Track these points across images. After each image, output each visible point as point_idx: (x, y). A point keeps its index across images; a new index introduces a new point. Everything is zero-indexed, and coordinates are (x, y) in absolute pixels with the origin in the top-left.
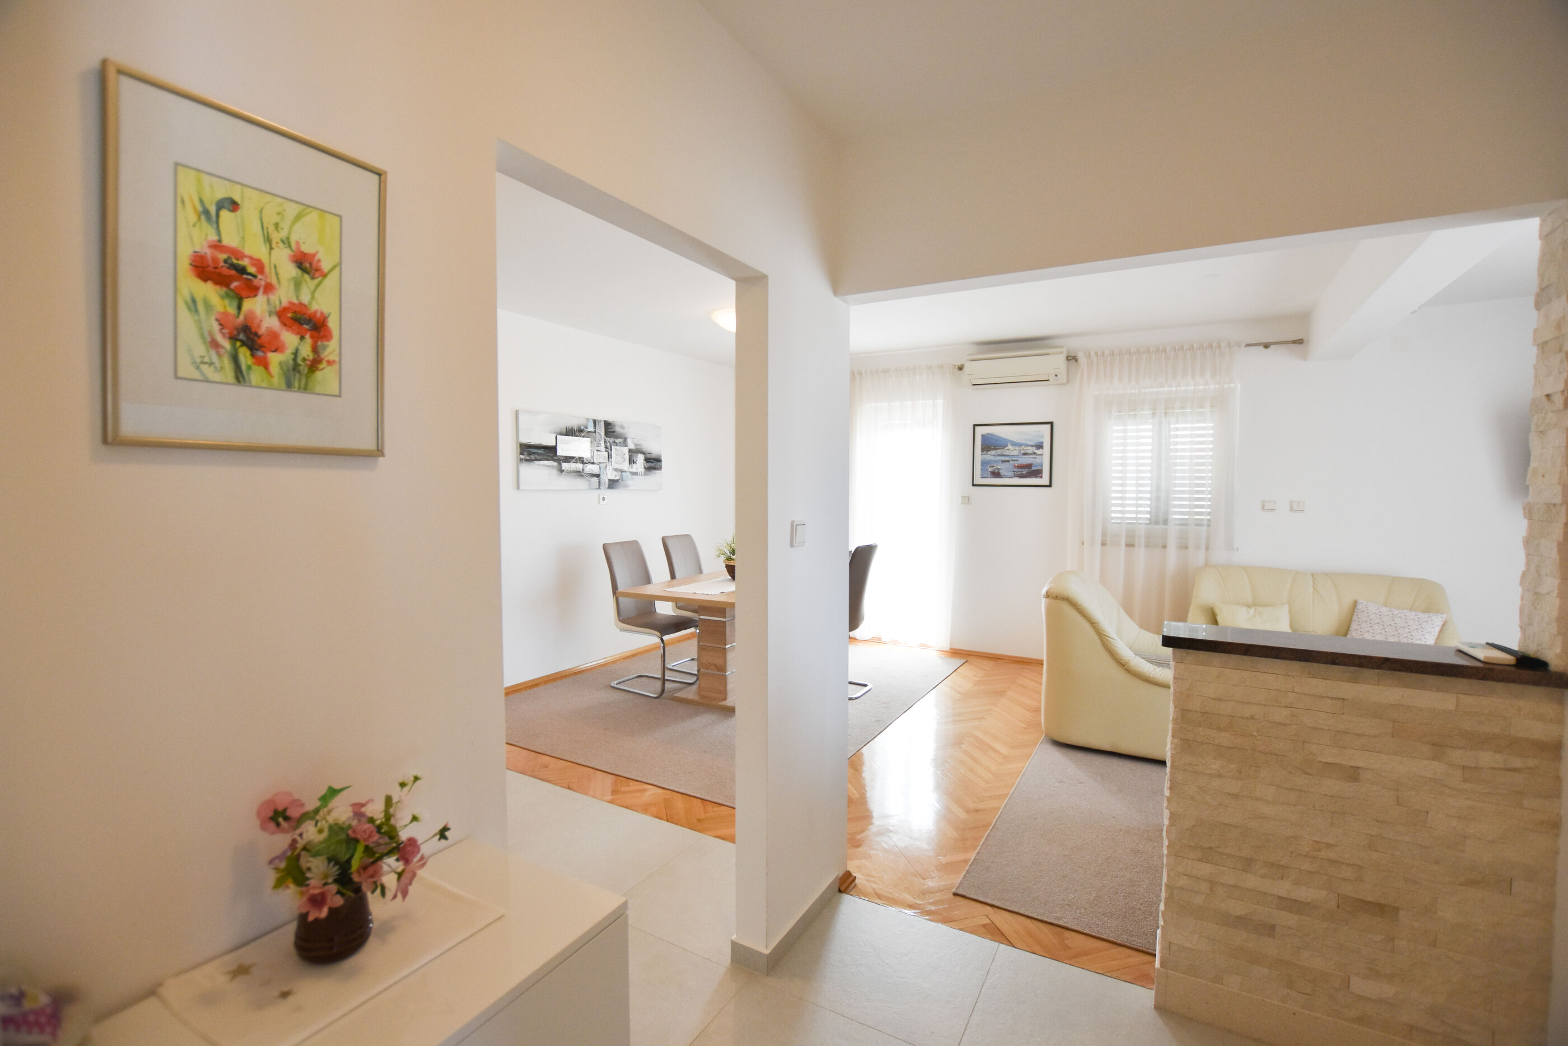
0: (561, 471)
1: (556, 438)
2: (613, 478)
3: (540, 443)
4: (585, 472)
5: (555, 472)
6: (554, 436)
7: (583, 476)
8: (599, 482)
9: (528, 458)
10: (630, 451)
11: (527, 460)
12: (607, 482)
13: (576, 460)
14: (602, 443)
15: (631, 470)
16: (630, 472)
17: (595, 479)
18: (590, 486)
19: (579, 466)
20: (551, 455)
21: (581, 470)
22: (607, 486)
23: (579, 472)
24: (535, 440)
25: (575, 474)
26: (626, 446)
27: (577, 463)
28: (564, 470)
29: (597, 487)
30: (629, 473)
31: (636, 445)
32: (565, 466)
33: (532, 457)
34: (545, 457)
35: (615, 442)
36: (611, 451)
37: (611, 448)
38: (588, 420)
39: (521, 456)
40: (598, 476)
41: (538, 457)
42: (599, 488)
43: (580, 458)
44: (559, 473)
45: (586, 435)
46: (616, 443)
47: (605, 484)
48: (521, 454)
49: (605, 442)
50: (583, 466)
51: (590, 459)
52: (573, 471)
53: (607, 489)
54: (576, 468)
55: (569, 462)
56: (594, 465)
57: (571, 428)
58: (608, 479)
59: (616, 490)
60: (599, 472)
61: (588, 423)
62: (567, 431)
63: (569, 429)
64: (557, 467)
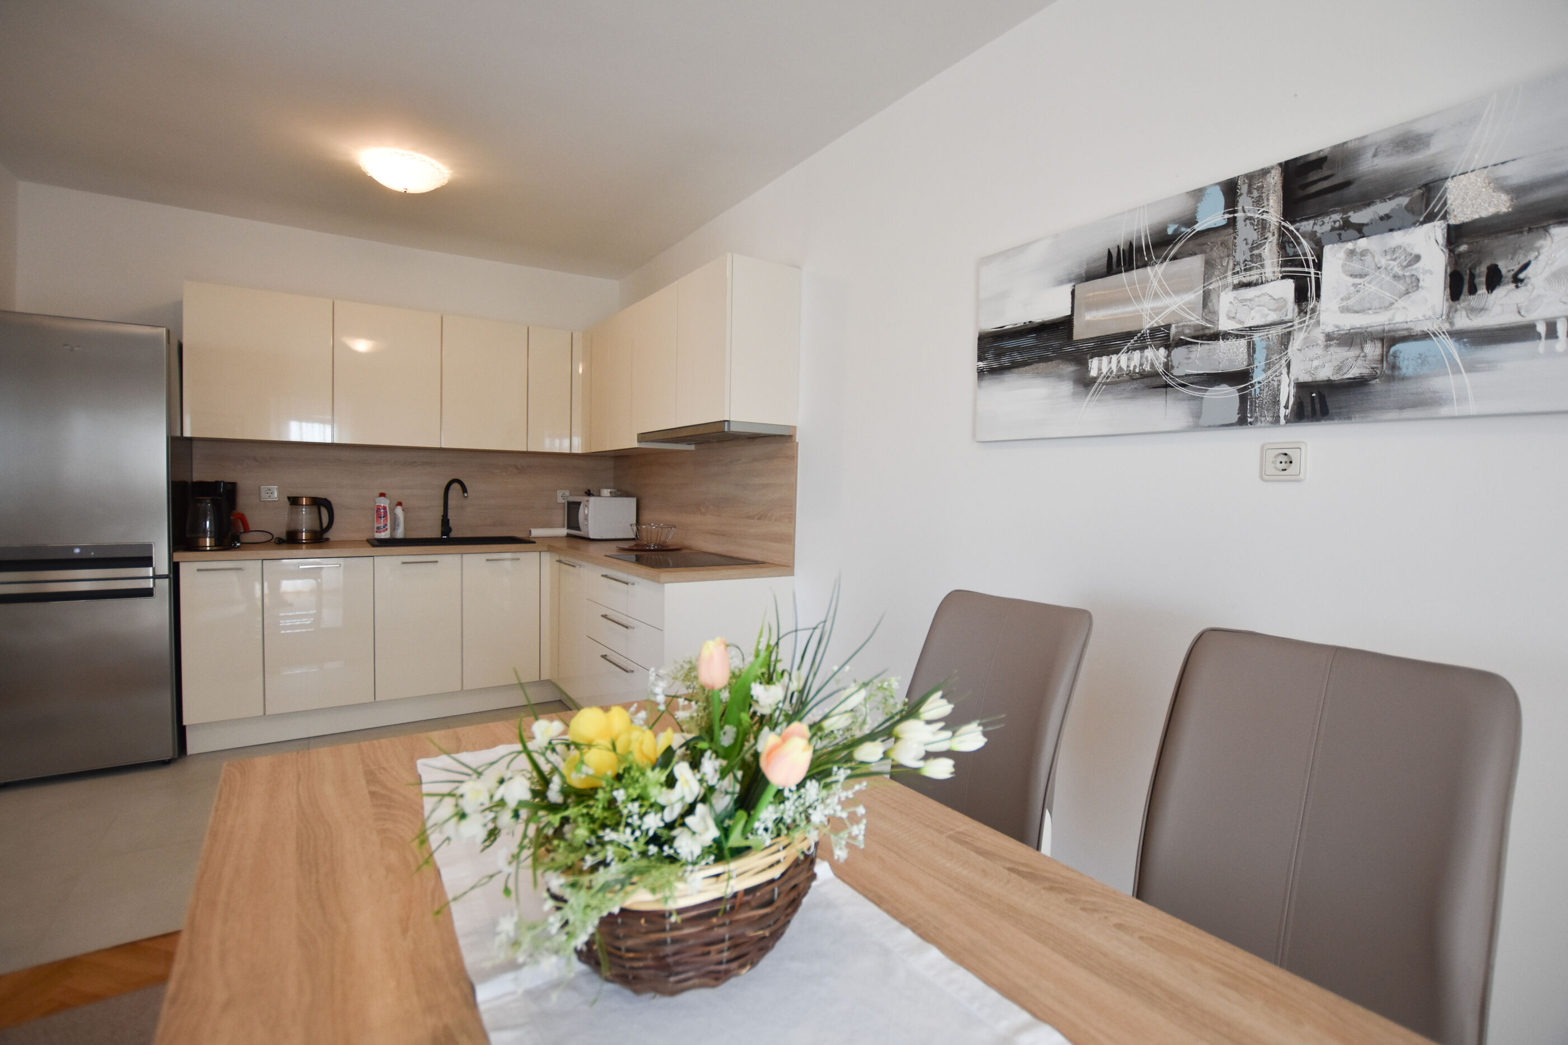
0: (1085, 383)
1: (1073, 293)
2: (1325, 373)
3: (1027, 320)
4: (1176, 372)
5: (1066, 388)
6: (1068, 288)
7: (1167, 386)
8: (1243, 399)
9: (995, 365)
10: (1455, 235)
11: (992, 371)
12: (1287, 393)
13: (1143, 338)
14: (1270, 252)
15: (1463, 321)
16: (1457, 335)
17: (1227, 394)
18: (1197, 415)
19: (1155, 357)
20: (1056, 344)
21: (1160, 369)
22: (1283, 413)
23: (1155, 374)
24: (1013, 317)
25: (1135, 385)
26: (1430, 218)
27: (1142, 348)
28: (1094, 380)
29: (1235, 417)
30: (1450, 344)
31: (1516, 191)
32: (1099, 366)
33: (1005, 360)
34: (1037, 353)
35: (1347, 225)
36: (1318, 266)
37: (1320, 256)
38: (1198, 194)
39: (981, 364)
40: (1239, 378)
41: (1018, 358)
42: (1242, 421)
43: (1154, 331)
44: (1081, 389)
45: (1191, 245)
46: (1360, 228)
47: (1276, 402)
48: (980, 358)
49: (1285, 242)
50: (1169, 355)
51: (1204, 323)
52: (1131, 376)
53: (1288, 421)
54: (1141, 365)
55: (1117, 352)
56: (1221, 341)
57: (1127, 247)
58: (1292, 384)
59: (1349, 418)
60: (1245, 363)
61: (1199, 204)
62: (1114, 259)
63: (1123, 250)
64: (1073, 372)
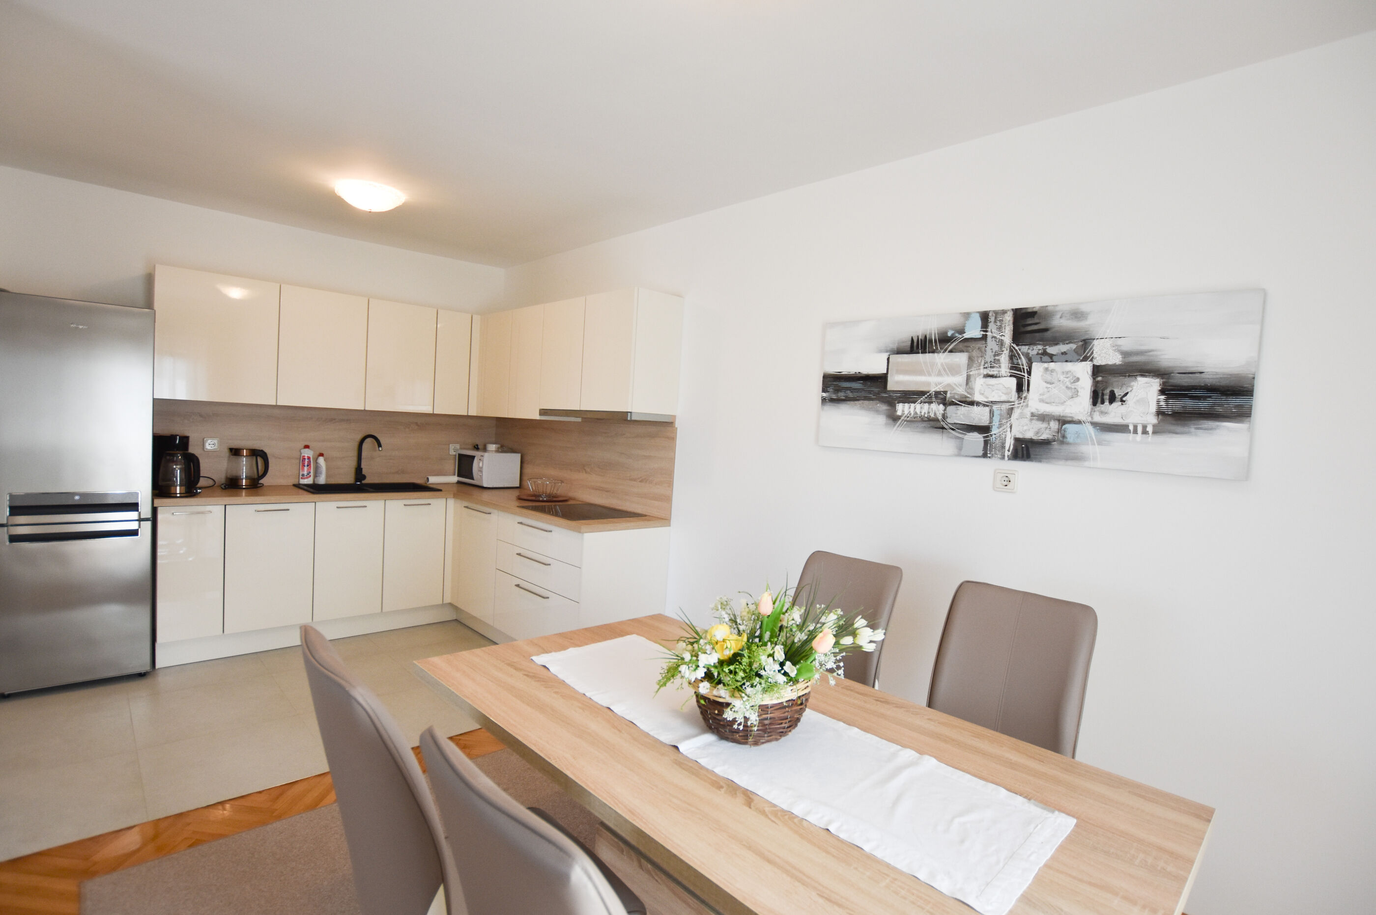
0: (894, 418)
1: (888, 359)
2: (1030, 435)
3: (857, 371)
4: (949, 420)
5: (881, 419)
6: (886, 356)
7: (943, 428)
8: (986, 443)
9: (834, 397)
10: (1097, 370)
11: (832, 400)
12: (1009, 443)
13: (930, 397)
14: (1004, 359)
15: (1098, 418)
16: (1094, 424)
17: (977, 438)
18: (960, 448)
19: (937, 409)
20: (876, 390)
21: (940, 417)
22: (1007, 453)
23: (936, 420)
24: (848, 367)
25: (925, 424)
26: (1085, 359)
27: (930, 403)
28: (899, 417)
29: (981, 453)
30: (1090, 428)
31: (1125, 354)
32: (902, 409)
33: (841, 395)
34: (863, 394)
35: (1045, 353)
36: (1029, 373)
37: (1030, 368)
38: (967, 315)
39: (824, 395)
40: (984, 430)
41: (851, 395)
42: (985, 455)
43: (937, 393)
44: (890, 421)
45: (961, 346)
46: (1051, 356)
47: (1003, 447)
48: (824, 391)
49: (1012, 356)
50: (945, 410)
51: (966, 394)
52: (922, 419)
53: (1009, 459)
54: (929, 413)
55: (914, 402)
56: (975, 406)
57: (923, 338)
58: (1013, 438)
59: (1040, 461)
60: (988, 422)
61: (966, 322)
62: (915, 344)
63: (921, 340)
64: (886, 410)
